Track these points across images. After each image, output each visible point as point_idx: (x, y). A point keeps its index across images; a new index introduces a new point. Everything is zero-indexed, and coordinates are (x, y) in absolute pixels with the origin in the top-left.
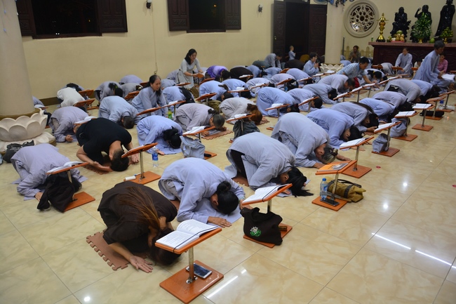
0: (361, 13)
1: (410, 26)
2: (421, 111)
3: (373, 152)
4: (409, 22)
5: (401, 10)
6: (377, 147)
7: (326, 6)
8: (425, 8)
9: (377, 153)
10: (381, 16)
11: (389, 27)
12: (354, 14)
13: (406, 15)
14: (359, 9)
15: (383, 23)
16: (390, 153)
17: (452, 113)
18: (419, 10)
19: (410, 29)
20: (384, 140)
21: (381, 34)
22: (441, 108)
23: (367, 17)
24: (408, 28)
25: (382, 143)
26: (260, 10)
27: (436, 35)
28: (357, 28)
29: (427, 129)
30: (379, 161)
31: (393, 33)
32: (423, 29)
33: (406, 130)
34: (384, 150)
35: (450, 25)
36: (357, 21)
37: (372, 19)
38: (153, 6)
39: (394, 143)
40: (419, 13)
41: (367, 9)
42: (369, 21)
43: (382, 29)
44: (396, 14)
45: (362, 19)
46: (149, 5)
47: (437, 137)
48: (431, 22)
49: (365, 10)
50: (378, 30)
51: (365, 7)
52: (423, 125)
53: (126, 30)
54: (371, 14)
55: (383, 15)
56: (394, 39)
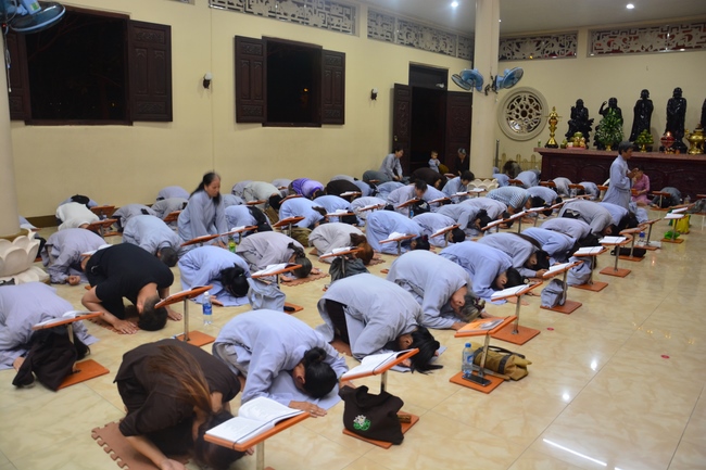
0: (522, 107)
1: (593, 127)
2: (613, 248)
3: (542, 307)
4: (592, 121)
5: (580, 103)
6: (547, 299)
7: (471, 94)
8: (613, 102)
9: (548, 309)
10: (551, 111)
11: (563, 127)
12: (513, 107)
13: (586, 110)
14: (519, 101)
15: (554, 121)
16: (568, 308)
17: (658, 251)
18: (604, 104)
19: (594, 131)
20: (559, 289)
21: (552, 136)
22: (642, 245)
23: (531, 111)
24: (591, 130)
25: (555, 293)
26: (374, 96)
27: (631, 139)
28: (517, 127)
29: (622, 273)
30: (551, 321)
31: (570, 136)
32: (612, 131)
33: (591, 274)
34: (559, 305)
35: (648, 127)
36: (517, 117)
37: (538, 114)
38: (213, 84)
39: (573, 294)
40: (604, 108)
41: (531, 101)
42: (534, 117)
43: (553, 129)
44: (573, 109)
45: (524, 114)
46: (206, 83)
47: (637, 286)
48: (622, 122)
49: (527, 102)
50: (547, 131)
51: (527, 97)
52: (616, 269)
53: (169, 119)
54: (537, 108)
55: (554, 109)
56: (571, 144)
